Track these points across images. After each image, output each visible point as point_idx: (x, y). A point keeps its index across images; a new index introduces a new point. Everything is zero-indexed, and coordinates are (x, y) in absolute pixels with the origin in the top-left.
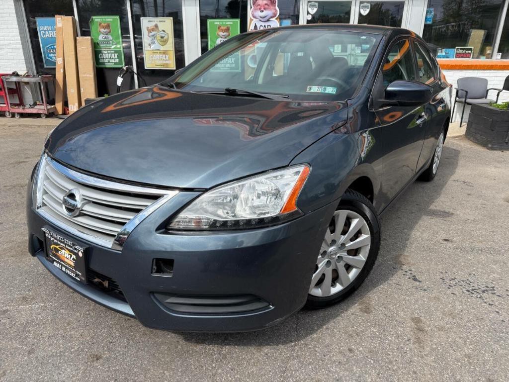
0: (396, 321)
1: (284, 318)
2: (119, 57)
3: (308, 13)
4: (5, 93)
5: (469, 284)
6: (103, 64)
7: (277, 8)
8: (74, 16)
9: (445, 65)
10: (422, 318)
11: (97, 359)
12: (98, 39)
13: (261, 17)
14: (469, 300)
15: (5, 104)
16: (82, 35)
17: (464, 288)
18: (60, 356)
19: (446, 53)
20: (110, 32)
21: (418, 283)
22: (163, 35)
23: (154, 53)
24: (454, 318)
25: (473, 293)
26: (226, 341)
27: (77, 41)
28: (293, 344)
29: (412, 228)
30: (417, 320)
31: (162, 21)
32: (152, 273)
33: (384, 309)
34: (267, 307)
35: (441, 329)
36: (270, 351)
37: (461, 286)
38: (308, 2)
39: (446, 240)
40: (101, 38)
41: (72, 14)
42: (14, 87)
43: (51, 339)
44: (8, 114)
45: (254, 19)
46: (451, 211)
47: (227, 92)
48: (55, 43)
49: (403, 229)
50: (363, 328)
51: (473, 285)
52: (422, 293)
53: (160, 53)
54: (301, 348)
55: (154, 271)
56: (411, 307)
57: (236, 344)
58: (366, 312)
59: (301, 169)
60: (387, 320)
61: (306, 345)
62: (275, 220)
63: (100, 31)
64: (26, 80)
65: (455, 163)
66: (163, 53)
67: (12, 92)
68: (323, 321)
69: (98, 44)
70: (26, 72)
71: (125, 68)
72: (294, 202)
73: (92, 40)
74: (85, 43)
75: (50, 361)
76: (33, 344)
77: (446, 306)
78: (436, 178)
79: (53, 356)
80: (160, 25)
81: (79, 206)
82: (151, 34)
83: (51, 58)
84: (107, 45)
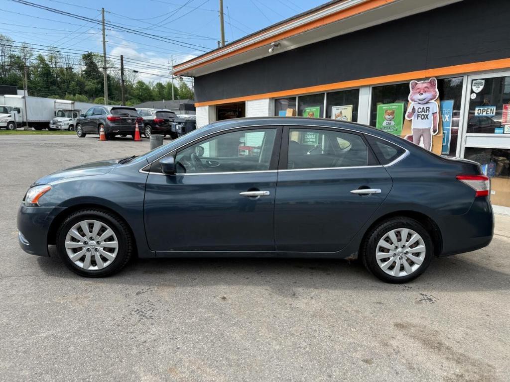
3: (472, 92)
7: (437, 90)
8: (296, 109)
13: (419, 100)
31: (345, 109)
38: (472, 81)
45: (413, 102)
80: (344, 111)
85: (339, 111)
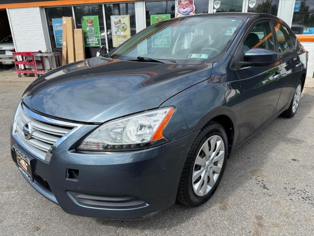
0: (244, 217)
1: (157, 212)
2: (98, 40)
3: (214, 8)
4: (34, 63)
5: (305, 193)
6: (89, 44)
7: (194, 6)
8: (73, 17)
9: (309, 39)
10: (263, 216)
11: (38, 230)
12: (86, 30)
13: (183, 12)
14: (302, 205)
15: (34, 69)
16: (77, 28)
17: (300, 195)
18: (16, 226)
19: (309, 31)
20: (93, 25)
21: (266, 190)
22: (124, 26)
23: (118, 37)
24: (287, 218)
25: (306, 200)
26: (122, 224)
27: (74, 32)
28: (166, 229)
29: (270, 150)
30: (259, 218)
31: (123, 18)
32: (66, 177)
33: (237, 208)
34: (144, 205)
35: (276, 225)
36: (149, 233)
37: (298, 194)
38: (214, 1)
39: (294, 160)
40: (88, 29)
41: (72, 16)
42: (40, 59)
43: (15, 214)
44: (36, 75)
45: (179, 14)
46: (302, 139)
47: (138, 59)
48: (62, 33)
49: (264, 151)
50: (218, 221)
51: (308, 194)
52: (268, 198)
53: (122, 37)
54: (171, 232)
55: (68, 177)
56: (257, 208)
57: (128, 226)
58: (223, 209)
59: (168, 110)
60: (237, 216)
61: (175, 230)
62: (147, 145)
63: (87, 25)
64: (46, 55)
65: (312, 105)
66: (124, 37)
67: (38, 62)
68: (191, 214)
69: (86, 33)
70: (46, 50)
71: (101, 47)
72: (161, 133)
73: (83, 30)
74: (79, 33)
75: (9, 229)
76: (3, 217)
77: (284, 208)
78: (296, 115)
79: (12, 226)
81: (30, 132)
82: (116, 26)
83: (60, 42)
84: (91, 33)
85: (118, 20)
